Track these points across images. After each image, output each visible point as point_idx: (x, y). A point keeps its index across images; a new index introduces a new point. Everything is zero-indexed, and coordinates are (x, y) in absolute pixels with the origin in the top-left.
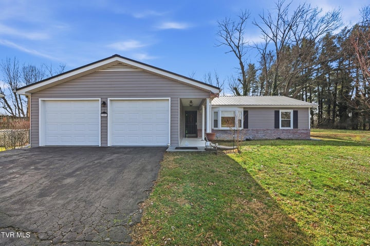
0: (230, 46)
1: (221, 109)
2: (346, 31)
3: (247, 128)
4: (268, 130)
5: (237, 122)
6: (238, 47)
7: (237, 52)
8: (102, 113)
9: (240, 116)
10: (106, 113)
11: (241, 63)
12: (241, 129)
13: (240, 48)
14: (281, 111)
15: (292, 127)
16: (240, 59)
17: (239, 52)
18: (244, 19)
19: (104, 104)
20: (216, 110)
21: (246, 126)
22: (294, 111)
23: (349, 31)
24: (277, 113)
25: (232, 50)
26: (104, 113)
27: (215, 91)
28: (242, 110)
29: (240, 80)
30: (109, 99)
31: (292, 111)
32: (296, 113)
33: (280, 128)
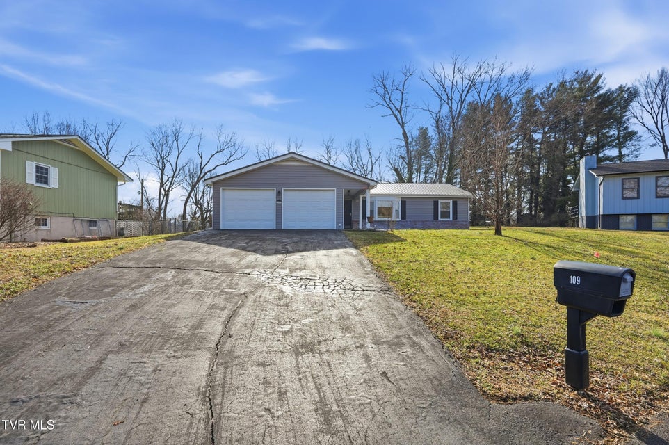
0: (390, 108)
1: (377, 198)
2: (552, 89)
3: (405, 219)
4: (426, 221)
5: (394, 214)
6: (400, 112)
7: (399, 117)
8: (277, 201)
9: (397, 206)
10: (281, 201)
11: (404, 134)
12: (398, 220)
13: (402, 113)
14: (440, 201)
15: (451, 219)
16: (403, 126)
17: (402, 118)
18: (408, 75)
19: (279, 193)
20: (373, 199)
21: (404, 217)
22: (453, 202)
23: (554, 90)
24: (436, 204)
25: (391, 113)
26: (279, 201)
27: (372, 183)
28: (400, 200)
29: (403, 158)
30: (283, 189)
31: (451, 202)
32: (455, 203)
33: (440, 219)
